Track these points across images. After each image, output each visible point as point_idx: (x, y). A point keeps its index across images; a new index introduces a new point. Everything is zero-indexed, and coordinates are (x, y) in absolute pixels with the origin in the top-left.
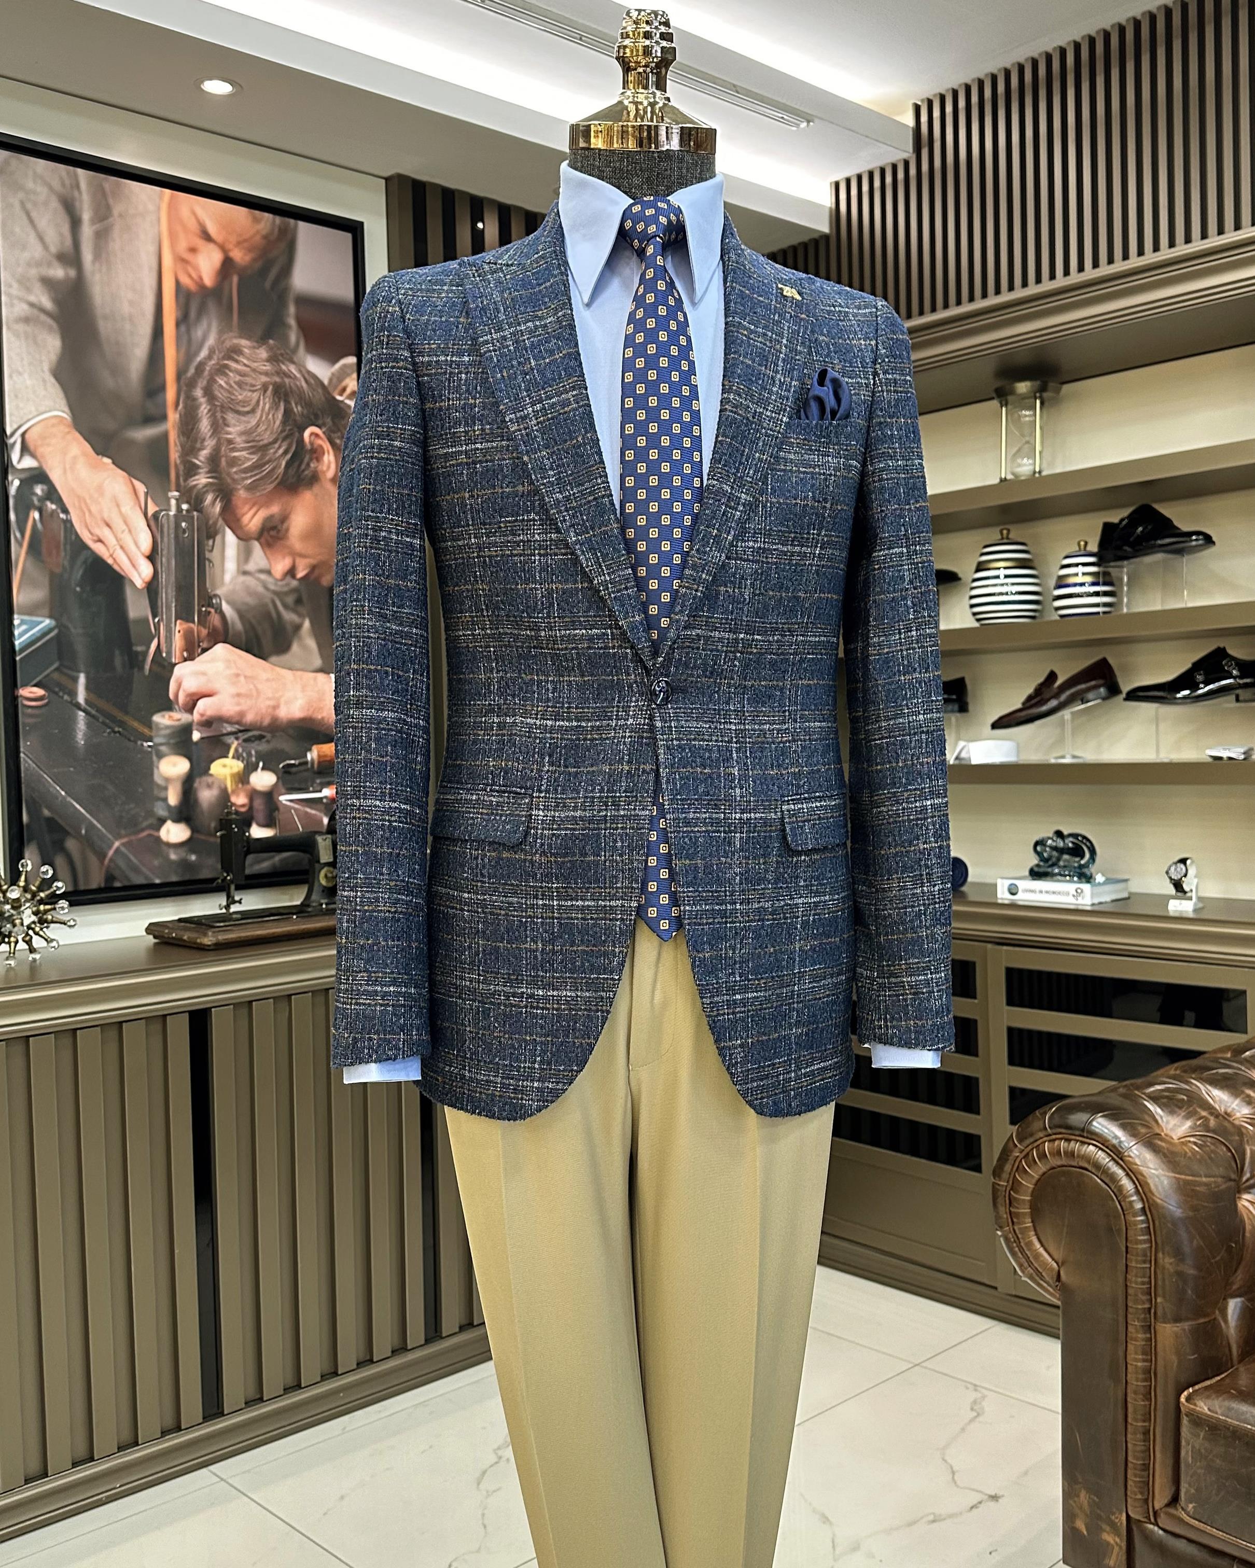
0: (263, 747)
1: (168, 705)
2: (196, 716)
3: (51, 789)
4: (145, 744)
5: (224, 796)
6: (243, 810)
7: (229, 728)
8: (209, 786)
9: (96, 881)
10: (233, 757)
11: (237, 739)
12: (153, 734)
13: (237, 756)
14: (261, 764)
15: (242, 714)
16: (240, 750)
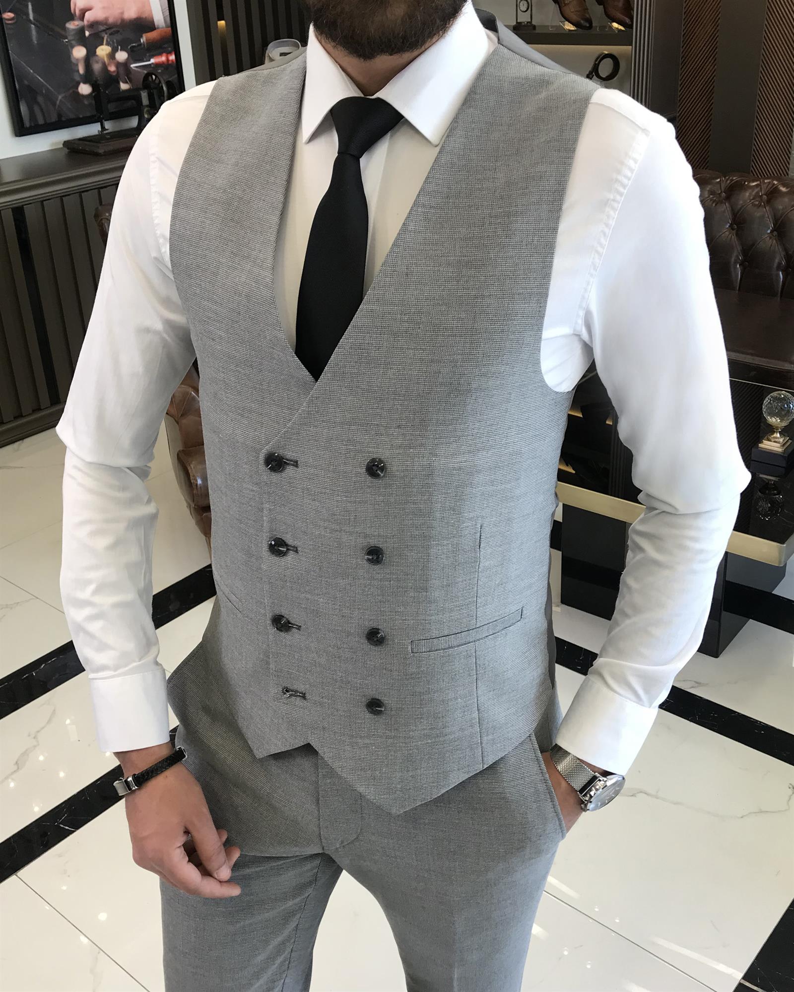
0: (118, 37)
1: (71, 17)
2: (85, 22)
3: (26, 69)
4: (64, 41)
5: (105, 67)
6: (114, 74)
7: (102, 28)
8: (97, 62)
9: (54, 118)
10: (106, 45)
11: (106, 34)
12: (67, 35)
13: (108, 44)
14: (119, 47)
15: (107, 19)
16: (109, 40)
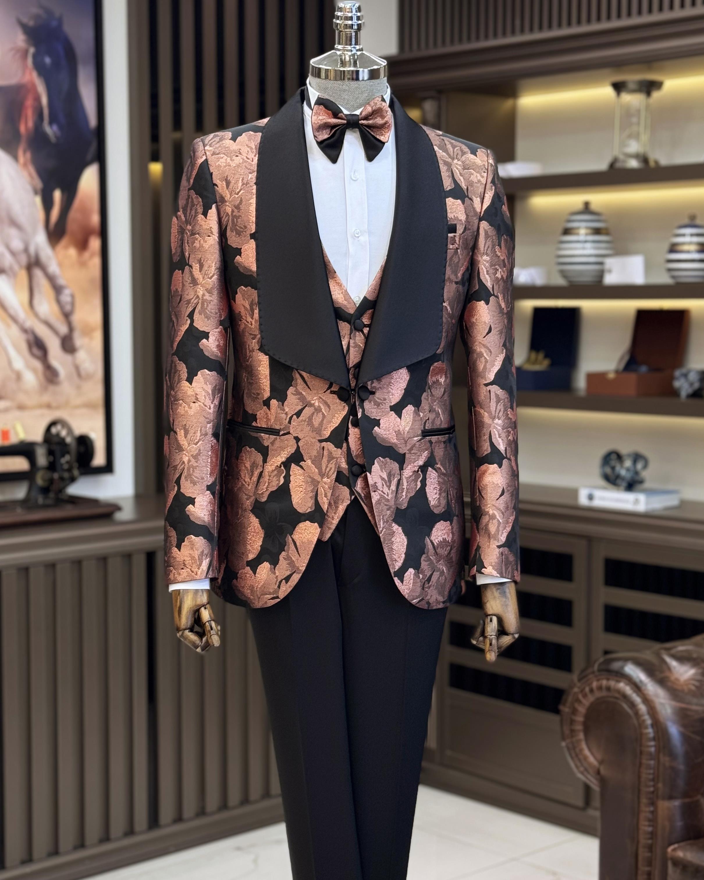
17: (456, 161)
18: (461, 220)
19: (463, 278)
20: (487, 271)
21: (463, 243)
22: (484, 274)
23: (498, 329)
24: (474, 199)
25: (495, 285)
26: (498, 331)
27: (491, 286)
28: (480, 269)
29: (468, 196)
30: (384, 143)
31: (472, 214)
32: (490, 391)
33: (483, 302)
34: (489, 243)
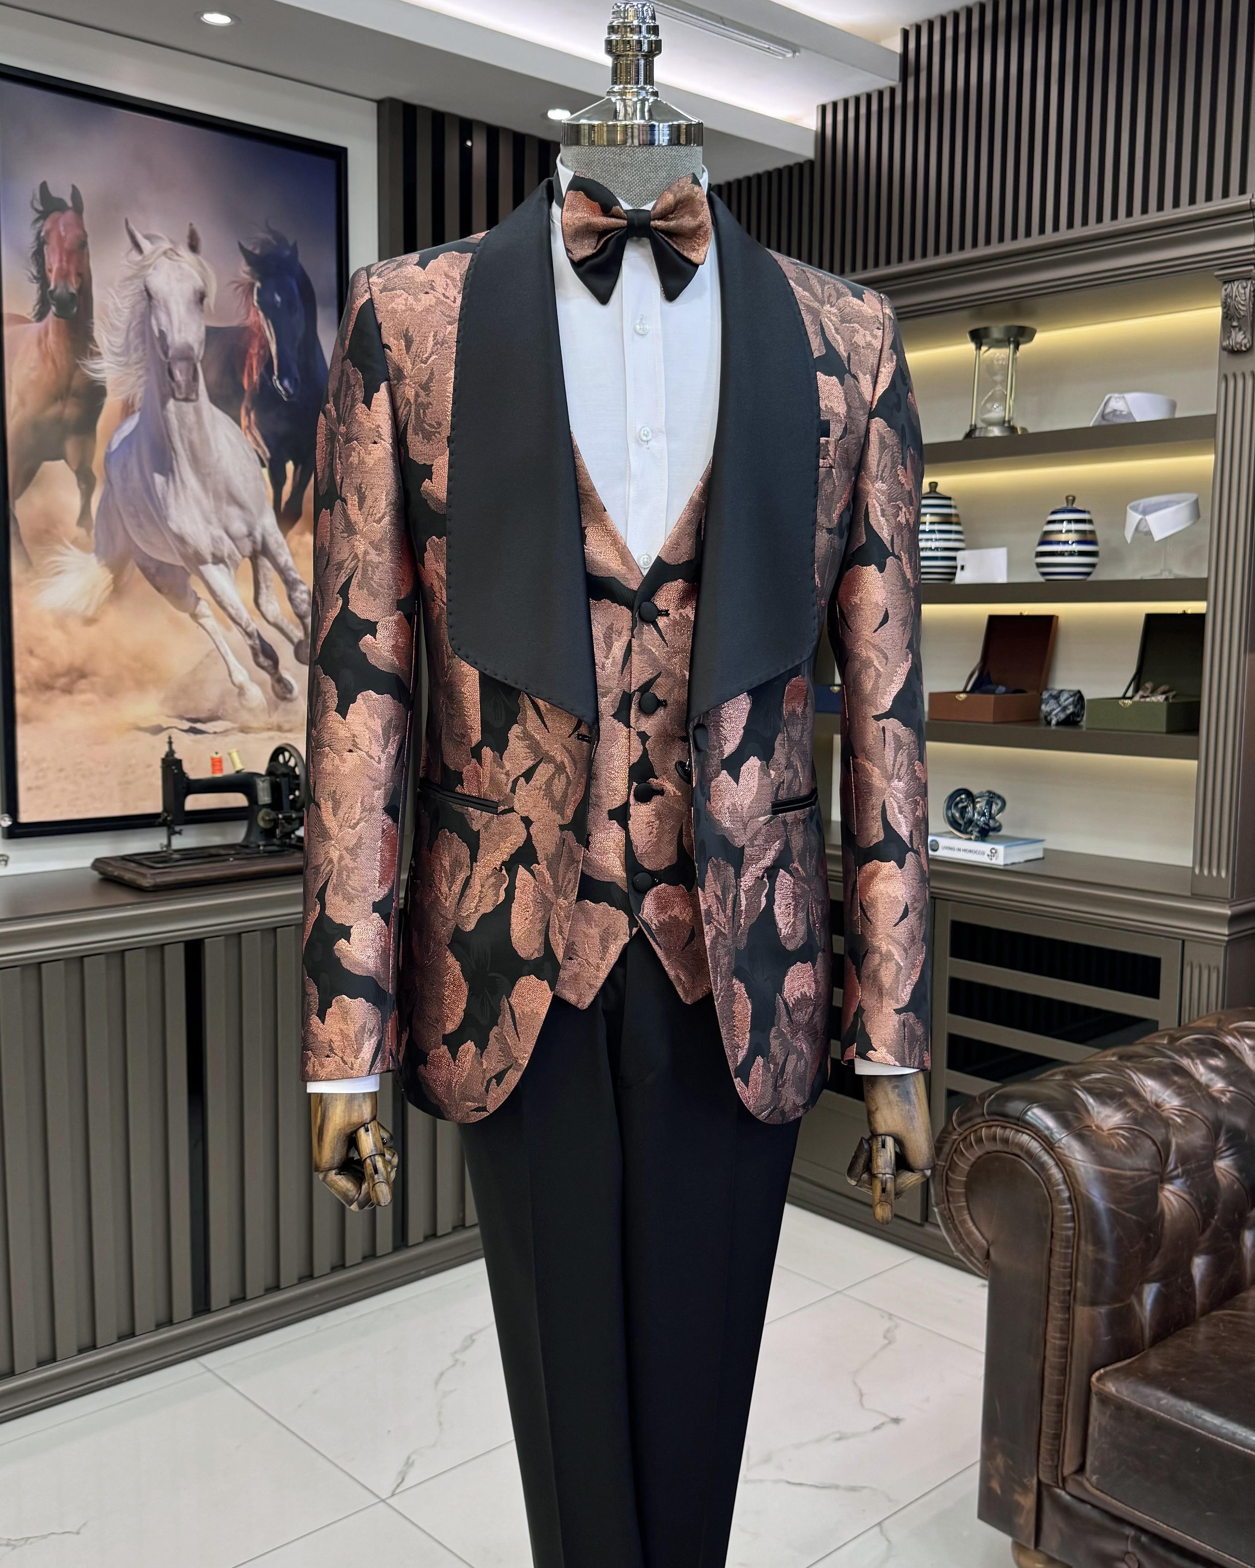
17: (827, 307)
18: (837, 414)
19: (840, 522)
20: (883, 511)
21: (841, 458)
22: (877, 516)
23: (900, 617)
24: (861, 376)
25: (895, 536)
26: (900, 620)
27: (889, 538)
28: (869, 506)
29: (849, 372)
30: (696, 266)
31: (857, 404)
32: (884, 728)
33: (873, 567)
34: (887, 459)
